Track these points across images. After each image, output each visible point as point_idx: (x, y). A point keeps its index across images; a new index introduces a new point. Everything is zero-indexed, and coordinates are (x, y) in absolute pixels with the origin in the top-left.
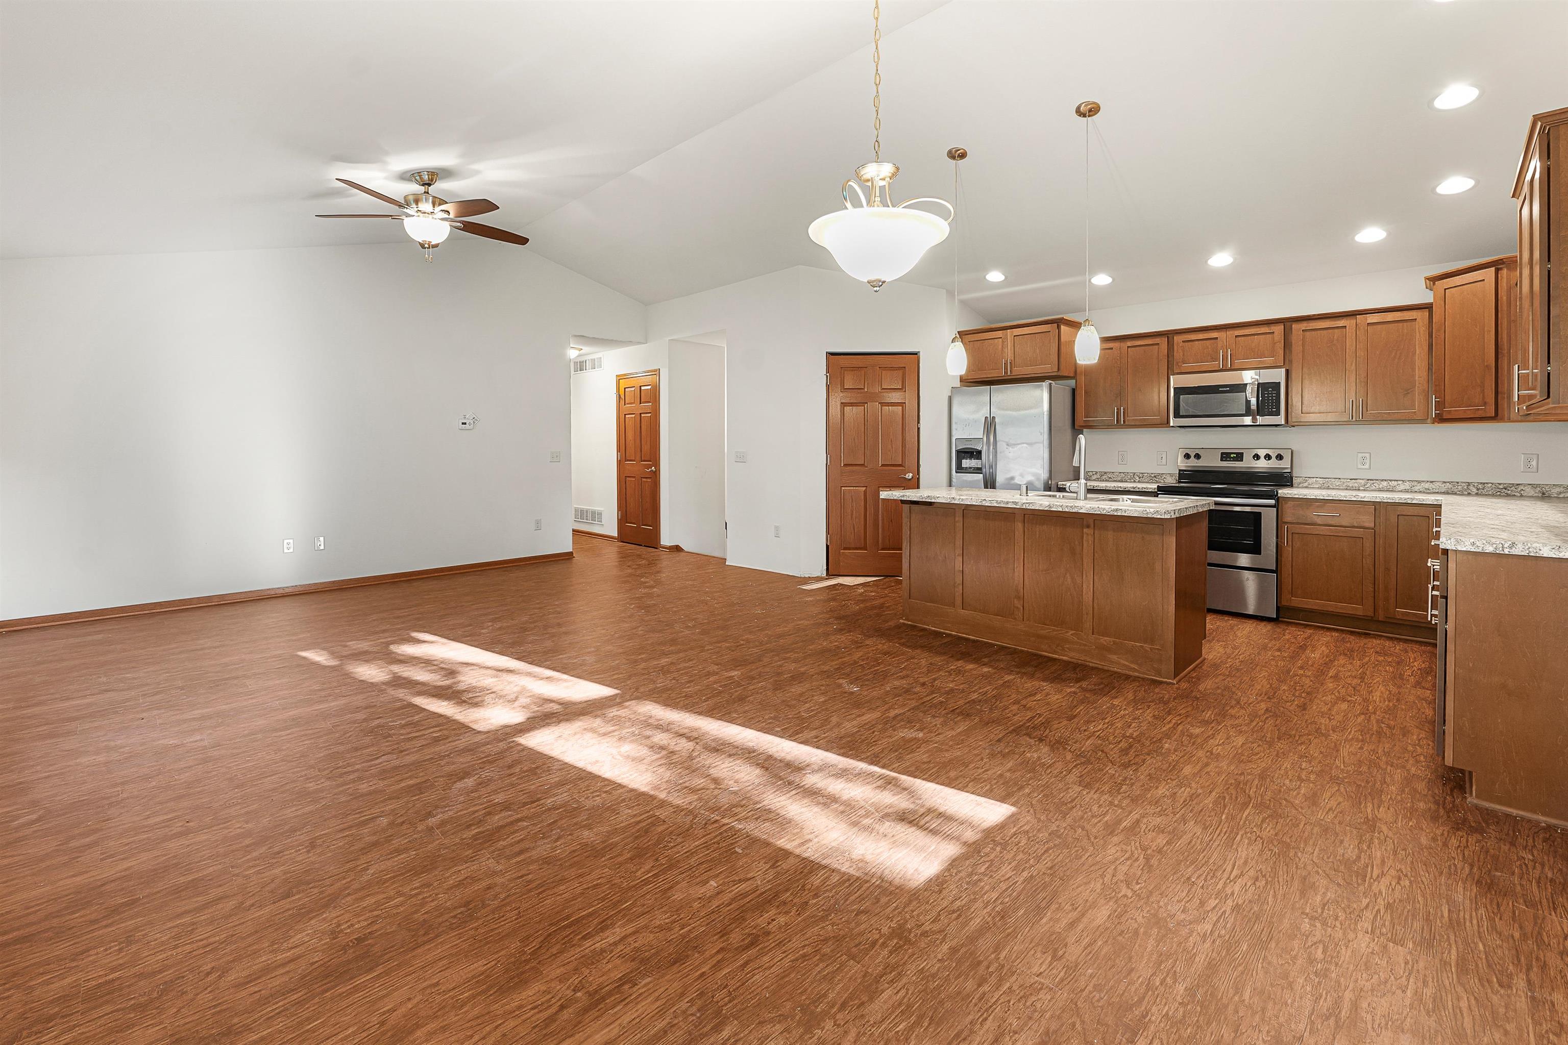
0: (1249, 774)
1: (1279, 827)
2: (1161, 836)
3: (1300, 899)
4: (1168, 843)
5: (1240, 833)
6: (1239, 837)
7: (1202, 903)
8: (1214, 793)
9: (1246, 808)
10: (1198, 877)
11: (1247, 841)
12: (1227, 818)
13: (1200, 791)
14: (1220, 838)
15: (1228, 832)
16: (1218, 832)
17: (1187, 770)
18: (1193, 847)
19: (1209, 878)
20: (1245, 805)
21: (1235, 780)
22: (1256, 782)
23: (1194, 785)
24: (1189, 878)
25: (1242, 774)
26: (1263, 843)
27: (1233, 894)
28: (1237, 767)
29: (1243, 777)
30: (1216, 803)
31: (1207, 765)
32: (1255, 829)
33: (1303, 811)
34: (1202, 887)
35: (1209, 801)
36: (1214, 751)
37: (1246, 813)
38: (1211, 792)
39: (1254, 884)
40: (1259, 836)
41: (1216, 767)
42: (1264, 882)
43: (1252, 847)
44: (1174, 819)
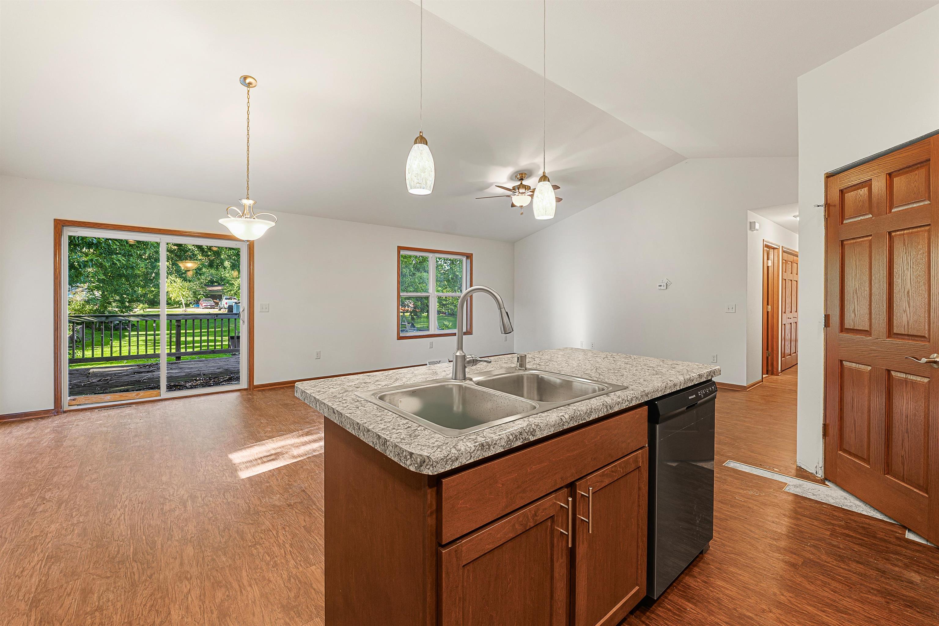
0: (146, 580)
1: (107, 555)
2: (168, 509)
3: (86, 526)
4: (162, 509)
5: (129, 535)
6: (129, 532)
7: (131, 500)
8: (160, 547)
9: (133, 553)
10: (138, 506)
11: (123, 534)
12: (142, 538)
13: (169, 542)
14: (139, 526)
15: (136, 532)
16: (142, 528)
17: (190, 551)
18: (150, 514)
19: (133, 509)
20: (135, 553)
21: (152, 568)
22: (136, 577)
23: (176, 543)
24: (142, 504)
25: (150, 577)
26: (114, 539)
27: (119, 510)
28: (159, 580)
29: (149, 574)
30: (154, 542)
31: (182, 564)
32: (122, 543)
33: (92, 577)
34: (134, 505)
35: (159, 541)
36: (187, 582)
37: (132, 549)
38: (162, 546)
39: (111, 519)
40: (118, 541)
41: (173, 568)
42: (106, 522)
43: (119, 533)
44: (169, 519)
